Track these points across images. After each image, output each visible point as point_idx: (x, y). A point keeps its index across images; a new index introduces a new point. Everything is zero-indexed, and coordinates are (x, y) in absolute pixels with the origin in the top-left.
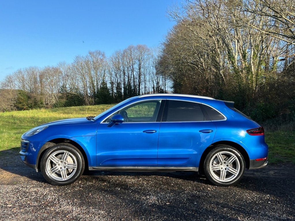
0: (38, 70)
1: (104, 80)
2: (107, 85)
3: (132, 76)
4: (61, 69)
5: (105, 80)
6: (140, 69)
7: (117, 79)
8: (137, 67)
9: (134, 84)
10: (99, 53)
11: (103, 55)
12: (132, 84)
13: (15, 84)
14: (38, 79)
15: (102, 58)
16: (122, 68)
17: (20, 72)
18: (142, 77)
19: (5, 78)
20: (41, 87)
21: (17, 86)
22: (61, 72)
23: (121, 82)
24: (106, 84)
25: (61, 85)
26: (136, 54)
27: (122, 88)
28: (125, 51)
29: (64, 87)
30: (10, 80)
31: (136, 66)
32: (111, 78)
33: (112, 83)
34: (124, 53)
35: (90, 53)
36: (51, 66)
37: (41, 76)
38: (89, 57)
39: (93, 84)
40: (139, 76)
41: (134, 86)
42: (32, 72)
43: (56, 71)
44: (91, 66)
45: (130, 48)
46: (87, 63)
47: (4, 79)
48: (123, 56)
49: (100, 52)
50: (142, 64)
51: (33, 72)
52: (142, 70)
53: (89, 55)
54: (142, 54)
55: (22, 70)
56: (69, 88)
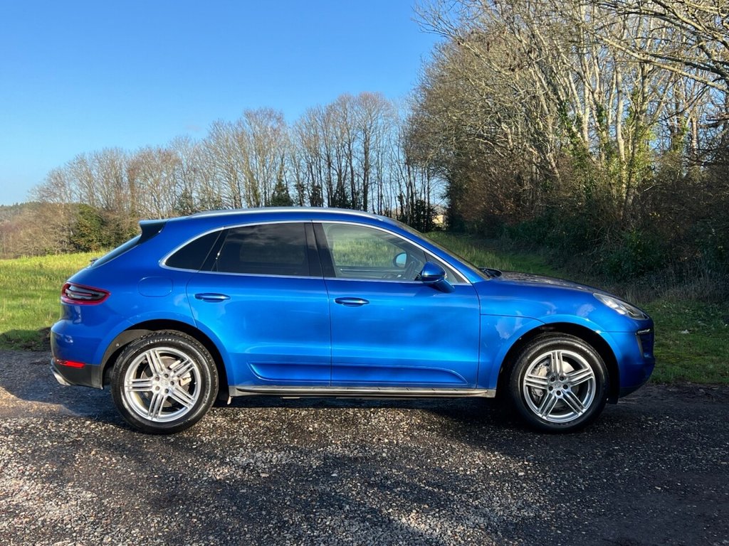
0: (125, 157)
1: (280, 181)
2: (287, 191)
3: (349, 169)
4: (180, 154)
5: (284, 179)
6: (366, 153)
7: (311, 176)
8: (360, 147)
9: (353, 189)
10: (270, 115)
11: (279, 120)
12: (348, 189)
13: (71, 191)
14: (126, 179)
15: (276, 126)
16: (323, 151)
17: (82, 161)
18: (373, 173)
19: (47, 177)
20: (133, 197)
21: (75, 194)
22: (178, 162)
23: (321, 183)
24: (287, 189)
25: (180, 191)
26: (357, 116)
27: (324, 198)
28: (331, 109)
29: (186, 196)
30: (58, 181)
31: (358, 146)
32: (298, 175)
33: (300, 187)
34: (327, 114)
35: (248, 115)
36: (154, 146)
37: (133, 171)
38: (246, 124)
39: (255, 190)
40: (366, 170)
41: (353, 193)
42: (109, 162)
43: (167, 157)
44: (251, 146)
45: (342, 103)
46: (240, 141)
47: (45, 179)
48: (326, 121)
49: (272, 112)
50: (373, 139)
51: (113, 161)
52: (372, 154)
53: (244, 118)
54: (372, 115)
55: (87, 157)
56: (197, 201)
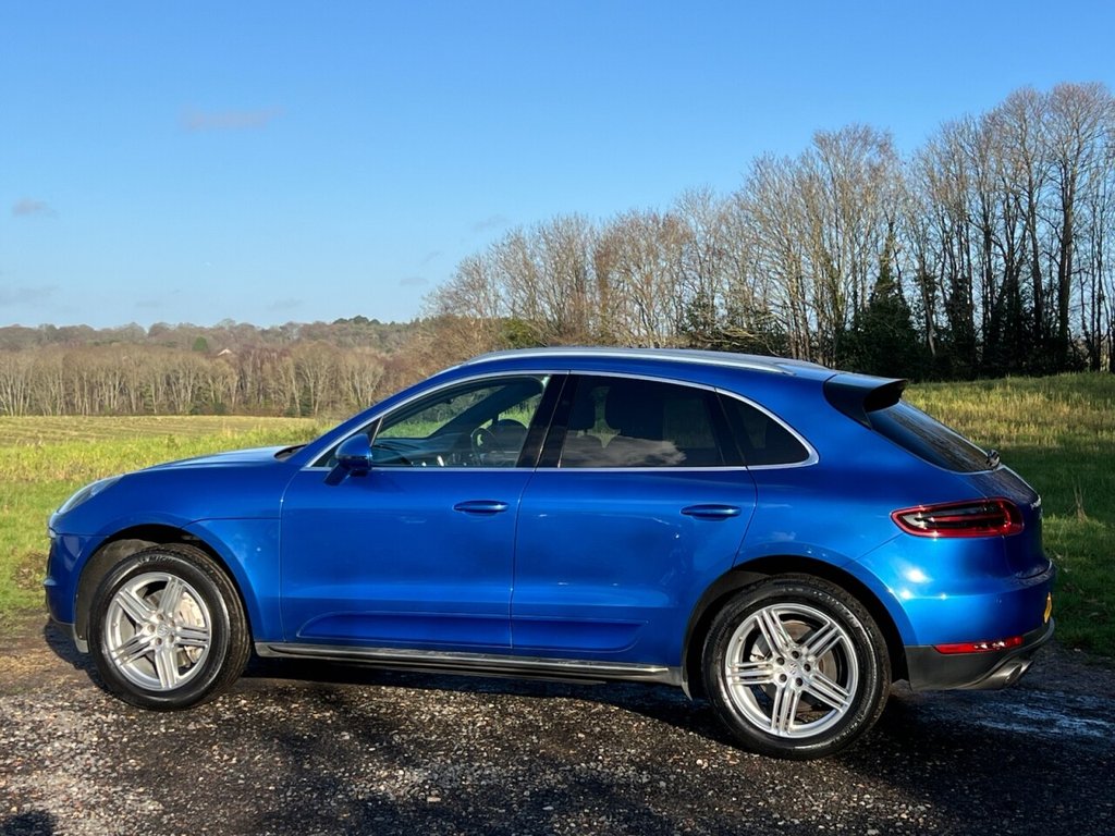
0: (592, 232)
1: (885, 270)
2: (901, 291)
3: (1031, 247)
4: (692, 221)
5: (893, 265)
6: (1067, 207)
7: (948, 260)
8: (1056, 196)
9: (1037, 286)
10: (865, 139)
11: (883, 148)
12: (1026, 286)
13: (497, 296)
14: (592, 274)
15: (877, 161)
16: (974, 207)
17: (518, 242)
18: (1083, 249)
19: (456, 271)
20: (604, 309)
21: (503, 302)
22: (688, 237)
23: (969, 273)
24: (899, 286)
25: (689, 294)
26: (1047, 132)
27: (975, 303)
28: (993, 121)
29: (702, 304)
30: (474, 280)
31: (1049, 195)
32: (921, 258)
33: (927, 282)
34: (985, 133)
35: (822, 142)
36: (642, 211)
37: (604, 257)
38: (816, 158)
39: (834, 290)
40: (1066, 242)
41: (1035, 293)
42: (563, 246)
43: (670, 231)
44: (828, 200)
45: (1019, 106)
46: (807, 194)
47: (452, 276)
48: (983, 144)
49: (867, 132)
50: (1083, 180)
51: (570, 242)
52: (1082, 210)
53: (814, 149)
54: (1081, 131)
55: (526, 233)
56: (723, 312)
